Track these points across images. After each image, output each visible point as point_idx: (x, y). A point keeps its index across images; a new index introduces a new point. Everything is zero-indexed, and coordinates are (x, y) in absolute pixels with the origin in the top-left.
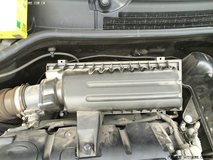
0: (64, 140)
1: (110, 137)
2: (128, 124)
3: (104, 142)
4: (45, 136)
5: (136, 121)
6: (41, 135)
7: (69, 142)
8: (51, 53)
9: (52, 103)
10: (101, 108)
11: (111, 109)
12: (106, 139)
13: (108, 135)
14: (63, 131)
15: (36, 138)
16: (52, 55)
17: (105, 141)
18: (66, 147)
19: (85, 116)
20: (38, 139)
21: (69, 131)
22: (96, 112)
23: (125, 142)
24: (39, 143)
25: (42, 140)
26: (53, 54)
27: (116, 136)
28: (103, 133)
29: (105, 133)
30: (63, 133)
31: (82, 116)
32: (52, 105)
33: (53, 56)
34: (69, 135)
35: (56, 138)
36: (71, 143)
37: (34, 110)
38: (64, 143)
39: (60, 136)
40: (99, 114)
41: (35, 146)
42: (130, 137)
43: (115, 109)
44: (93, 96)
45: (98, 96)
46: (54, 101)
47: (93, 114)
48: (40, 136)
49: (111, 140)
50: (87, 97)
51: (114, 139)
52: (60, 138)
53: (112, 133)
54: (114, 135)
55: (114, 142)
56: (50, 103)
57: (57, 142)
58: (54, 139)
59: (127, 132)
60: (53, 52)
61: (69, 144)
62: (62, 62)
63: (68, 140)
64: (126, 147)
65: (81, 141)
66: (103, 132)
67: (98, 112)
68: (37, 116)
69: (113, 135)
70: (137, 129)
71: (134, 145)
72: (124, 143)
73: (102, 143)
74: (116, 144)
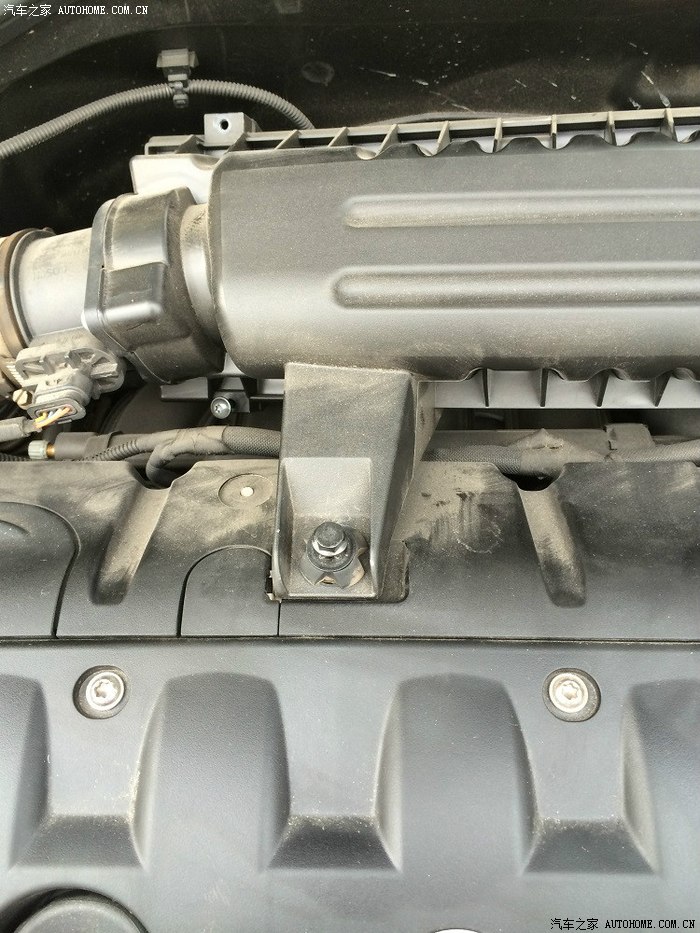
0: (216, 512)
1: (466, 514)
2: (569, 466)
3: (426, 536)
4: (124, 490)
5: (618, 458)
6: (104, 485)
7: (239, 524)
8: (171, 78)
9: (152, 311)
10: (421, 348)
11: (479, 352)
12: (440, 522)
13: (454, 506)
14: (216, 472)
15: (74, 494)
16: (177, 91)
17: (436, 531)
18: (223, 541)
19: (325, 387)
20: (86, 498)
21: (244, 478)
22: (391, 371)
23: (545, 547)
24: (86, 517)
25: (103, 506)
26: (185, 84)
27: (498, 513)
28: (426, 496)
29: (435, 498)
30: (217, 482)
31: (314, 389)
32: (149, 320)
33: (180, 98)
34: (247, 492)
35: (174, 500)
36: (249, 528)
37: (67, 348)
38: (212, 524)
39: (197, 495)
40: (404, 383)
41: (62, 527)
42: (577, 522)
43: (503, 353)
44: (380, 276)
45: (403, 276)
46: (165, 304)
47: (373, 382)
48: (98, 487)
49: (466, 529)
50: (341, 279)
51: (483, 525)
52: (195, 504)
53: (477, 499)
54: (486, 509)
55: (485, 539)
56: (143, 308)
57: (177, 519)
58: (163, 505)
59: (560, 498)
60: (183, 77)
61: (240, 533)
62: (225, 125)
63: (234, 514)
64: (553, 568)
65: (302, 515)
66: (428, 491)
67: (401, 372)
68: (82, 380)
69: (482, 507)
70: (625, 487)
71: (600, 563)
72: (540, 551)
73: (418, 539)
74: (496, 551)
